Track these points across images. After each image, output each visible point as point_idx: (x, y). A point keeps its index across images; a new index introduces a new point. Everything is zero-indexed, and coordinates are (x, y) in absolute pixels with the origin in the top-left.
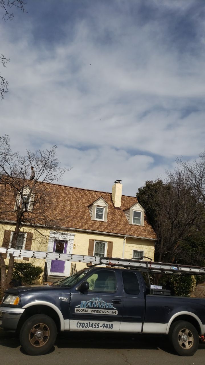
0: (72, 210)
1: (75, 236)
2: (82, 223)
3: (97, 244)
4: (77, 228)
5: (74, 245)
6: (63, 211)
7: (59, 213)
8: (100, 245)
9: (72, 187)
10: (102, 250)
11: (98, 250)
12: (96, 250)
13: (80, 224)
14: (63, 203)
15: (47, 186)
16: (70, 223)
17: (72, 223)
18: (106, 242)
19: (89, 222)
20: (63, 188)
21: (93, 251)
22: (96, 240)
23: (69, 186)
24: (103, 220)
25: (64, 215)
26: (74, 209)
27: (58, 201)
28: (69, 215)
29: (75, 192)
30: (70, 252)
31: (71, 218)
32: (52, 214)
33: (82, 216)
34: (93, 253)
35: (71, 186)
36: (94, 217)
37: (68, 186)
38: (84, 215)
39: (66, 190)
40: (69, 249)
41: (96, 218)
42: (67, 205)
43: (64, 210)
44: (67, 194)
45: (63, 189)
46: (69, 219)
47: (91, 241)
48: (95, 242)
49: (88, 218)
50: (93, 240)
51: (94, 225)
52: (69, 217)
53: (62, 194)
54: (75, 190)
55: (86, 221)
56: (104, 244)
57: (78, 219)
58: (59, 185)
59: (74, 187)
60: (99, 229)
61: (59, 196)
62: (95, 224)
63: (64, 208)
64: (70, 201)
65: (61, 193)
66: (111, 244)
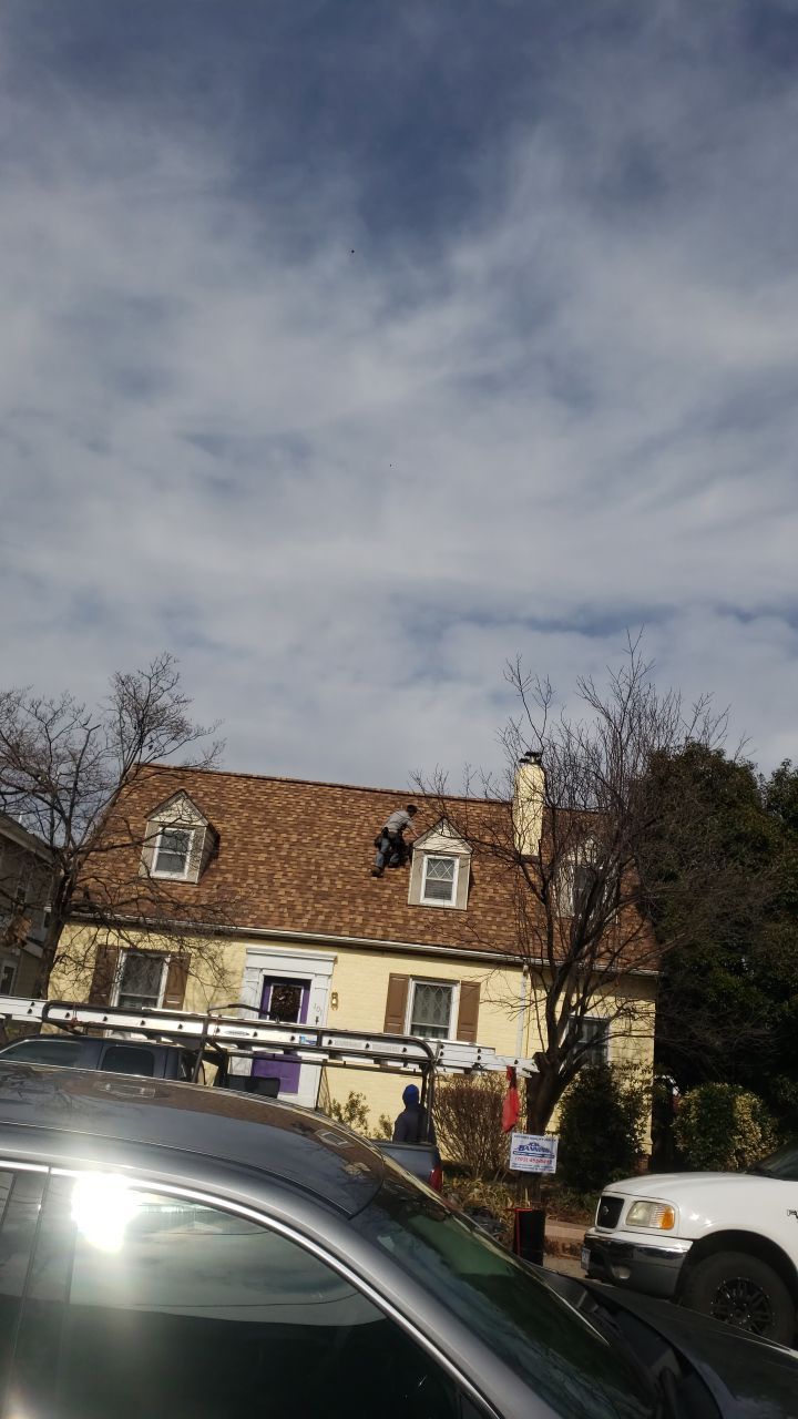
0: (345, 872)
1: (335, 961)
2: (367, 915)
3: (421, 993)
4: (343, 933)
5: (335, 995)
6: (309, 873)
7: (295, 882)
8: (433, 995)
9: (373, 787)
10: (443, 1015)
11: (425, 1013)
12: (419, 1012)
13: (359, 920)
14: (318, 846)
15: (280, 788)
16: (321, 917)
17: (328, 916)
18: (455, 982)
19: (396, 913)
20: (338, 792)
21: (401, 1016)
22: (415, 978)
23: (362, 786)
24: (452, 904)
25: (309, 888)
26: (353, 868)
27: (304, 841)
28: (327, 889)
29: (380, 805)
30: (317, 1021)
31: (332, 901)
32: (266, 887)
33: (377, 891)
34: (402, 1024)
35: (367, 786)
36: (418, 894)
37: (356, 785)
38: (384, 888)
39: (344, 800)
40: (318, 1010)
41: (426, 895)
42: (331, 855)
43: (317, 872)
44: (344, 815)
45: (335, 799)
46: (323, 902)
47: (397, 985)
48: (412, 985)
49: (396, 897)
50: (406, 978)
51: (412, 923)
52: (325, 896)
53: (326, 817)
54: (378, 799)
55: (385, 907)
56: (449, 991)
57: (360, 901)
58: (324, 785)
59: (379, 788)
60: (427, 937)
61: (312, 824)
62: (414, 918)
63: (318, 865)
64: (348, 839)
65: (323, 812)
66: (471, 992)
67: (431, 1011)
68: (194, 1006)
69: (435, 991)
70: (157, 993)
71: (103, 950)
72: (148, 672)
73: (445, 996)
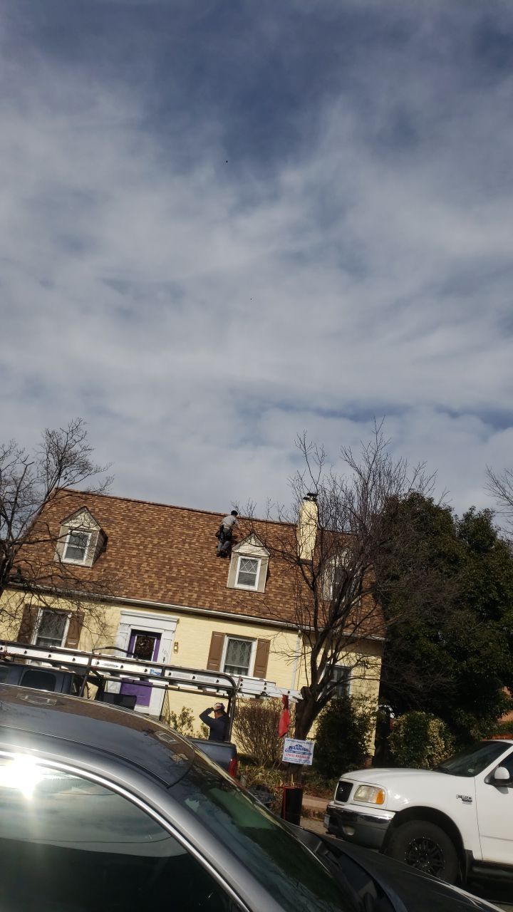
0: (187, 565)
1: (178, 622)
2: (200, 593)
3: (232, 645)
4: (184, 604)
5: (176, 644)
6: (164, 564)
7: (155, 570)
8: (240, 647)
9: (208, 510)
10: (245, 660)
11: (234, 658)
12: (230, 658)
13: (195, 596)
14: (171, 547)
15: (148, 509)
16: (170, 593)
17: (175, 593)
18: (254, 639)
19: (219, 592)
20: (186, 513)
21: (219, 659)
22: (229, 635)
23: (201, 509)
24: (255, 588)
25: (164, 574)
26: (193, 562)
27: (162, 543)
28: (175, 575)
29: (212, 523)
30: (164, 660)
31: (178, 583)
32: (136, 572)
33: (207, 578)
34: (219, 664)
35: (205, 510)
36: (234, 582)
37: (198, 509)
38: (212, 576)
39: (189, 518)
40: (165, 653)
41: (239, 582)
42: (179, 554)
43: (169, 564)
44: (189, 528)
45: (184, 517)
46: (172, 583)
47: (217, 639)
48: (226, 639)
49: (219, 582)
50: (223, 635)
51: (229, 599)
52: (174, 579)
53: (177, 528)
54: (211, 519)
55: (212, 589)
56: (250, 645)
57: (196, 584)
58: (177, 508)
59: (212, 512)
60: (238, 609)
61: (168, 533)
62: (230, 597)
63: (170, 559)
64: (190, 544)
65: (175, 525)
66: (264, 646)
67: (238, 657)
68: (85, 647)
69: (241, 644)
70: (62, 637)
71: (28, 608)
72: (67, 429)
73: (247, 647)
